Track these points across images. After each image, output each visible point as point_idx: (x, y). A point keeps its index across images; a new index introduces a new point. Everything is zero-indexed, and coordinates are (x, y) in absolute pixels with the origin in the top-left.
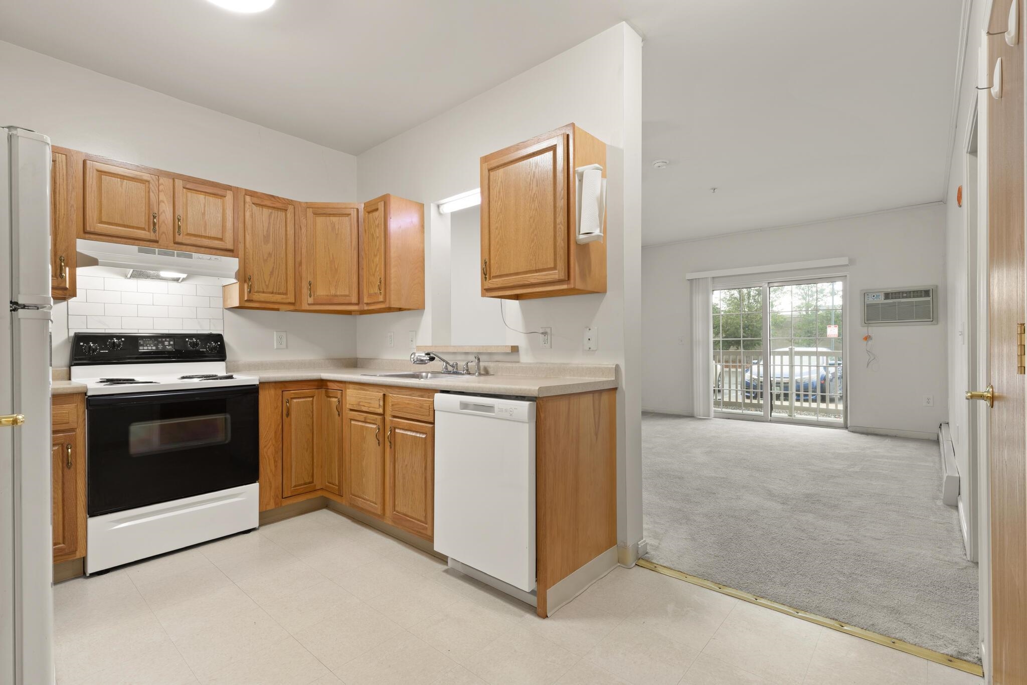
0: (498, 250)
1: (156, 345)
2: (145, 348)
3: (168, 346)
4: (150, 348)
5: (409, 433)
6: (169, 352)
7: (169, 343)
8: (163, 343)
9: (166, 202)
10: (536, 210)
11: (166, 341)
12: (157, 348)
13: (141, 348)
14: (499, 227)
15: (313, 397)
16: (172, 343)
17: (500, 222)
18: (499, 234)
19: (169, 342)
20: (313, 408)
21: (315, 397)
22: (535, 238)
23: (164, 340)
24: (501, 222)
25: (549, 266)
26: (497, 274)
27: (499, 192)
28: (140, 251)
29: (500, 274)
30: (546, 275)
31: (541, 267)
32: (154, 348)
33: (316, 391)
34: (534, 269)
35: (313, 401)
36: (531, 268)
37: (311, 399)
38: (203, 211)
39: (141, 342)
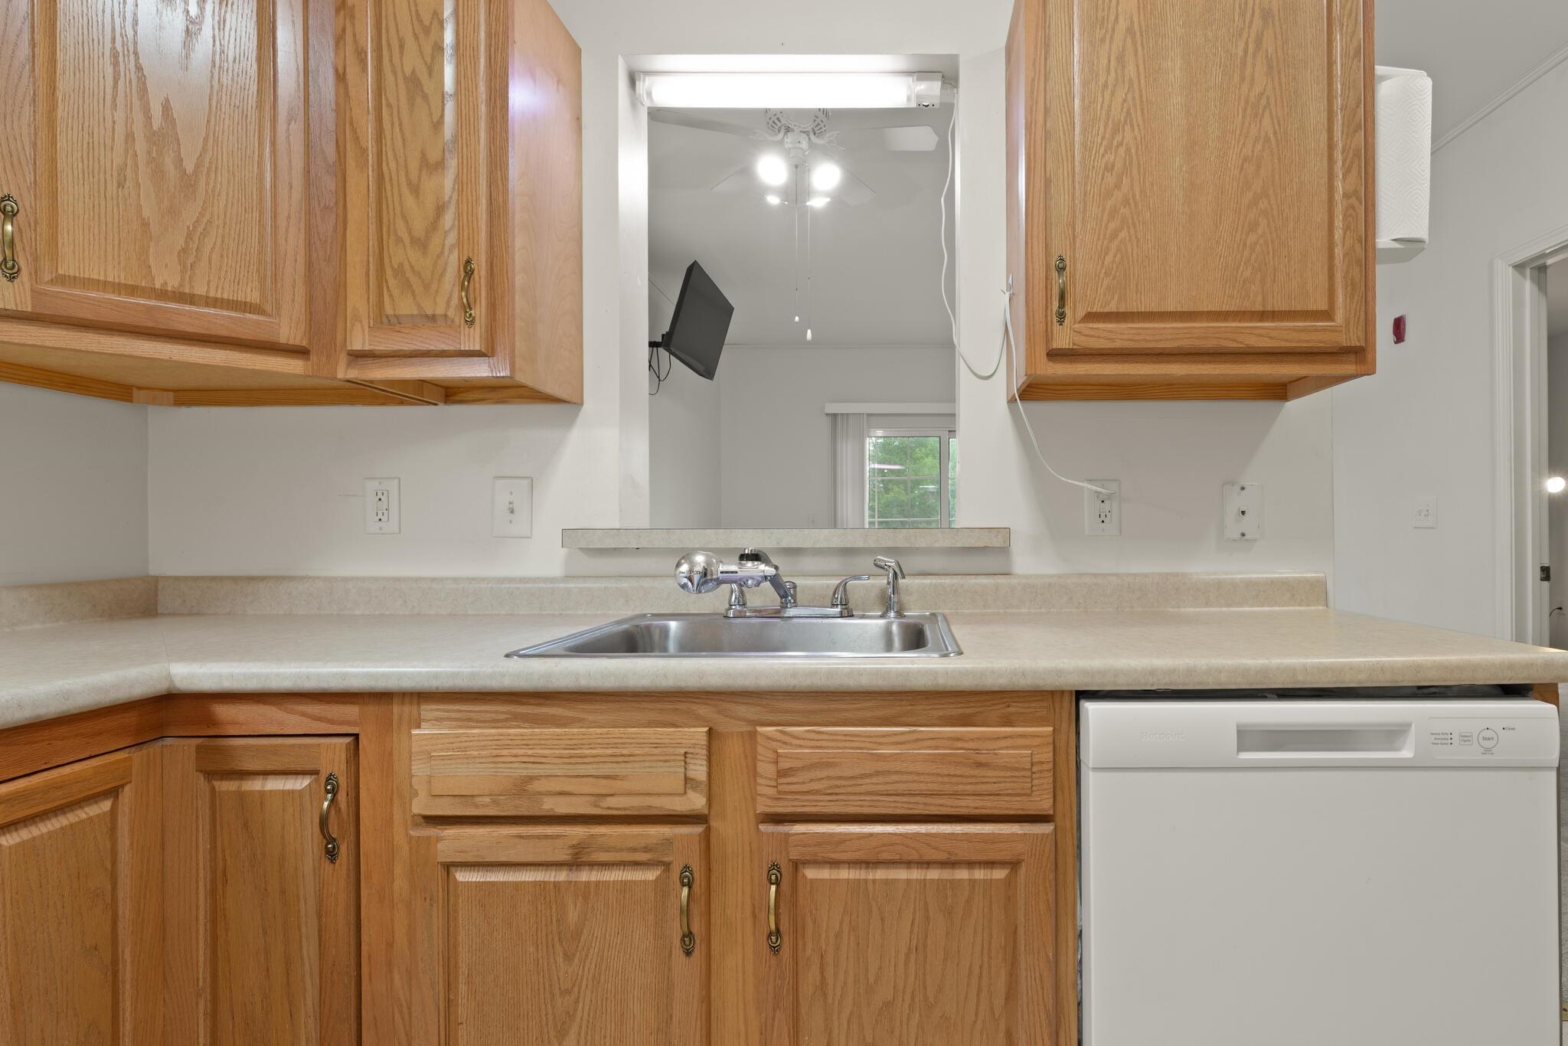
0: (1114, 236)
5: (902, 874)
10: (1267, 140)
14: (1119, 165)
15: (114, 792)
17: (1122, 151)
18: (1118, 186)
20: (114, 853)
21: (127, 794)
22: (1263, 222)
24: (1128, 150)
25: (1312, 307)
26: (1112, 307)
27: (1121, 59)
29: (1122, 309)
30: (1304, 330)
31: (1281, 305)
33: (137, 756)
34: (1258, 307)
35: (114, 811)
36: (1247, 306)
37: (106, 805)
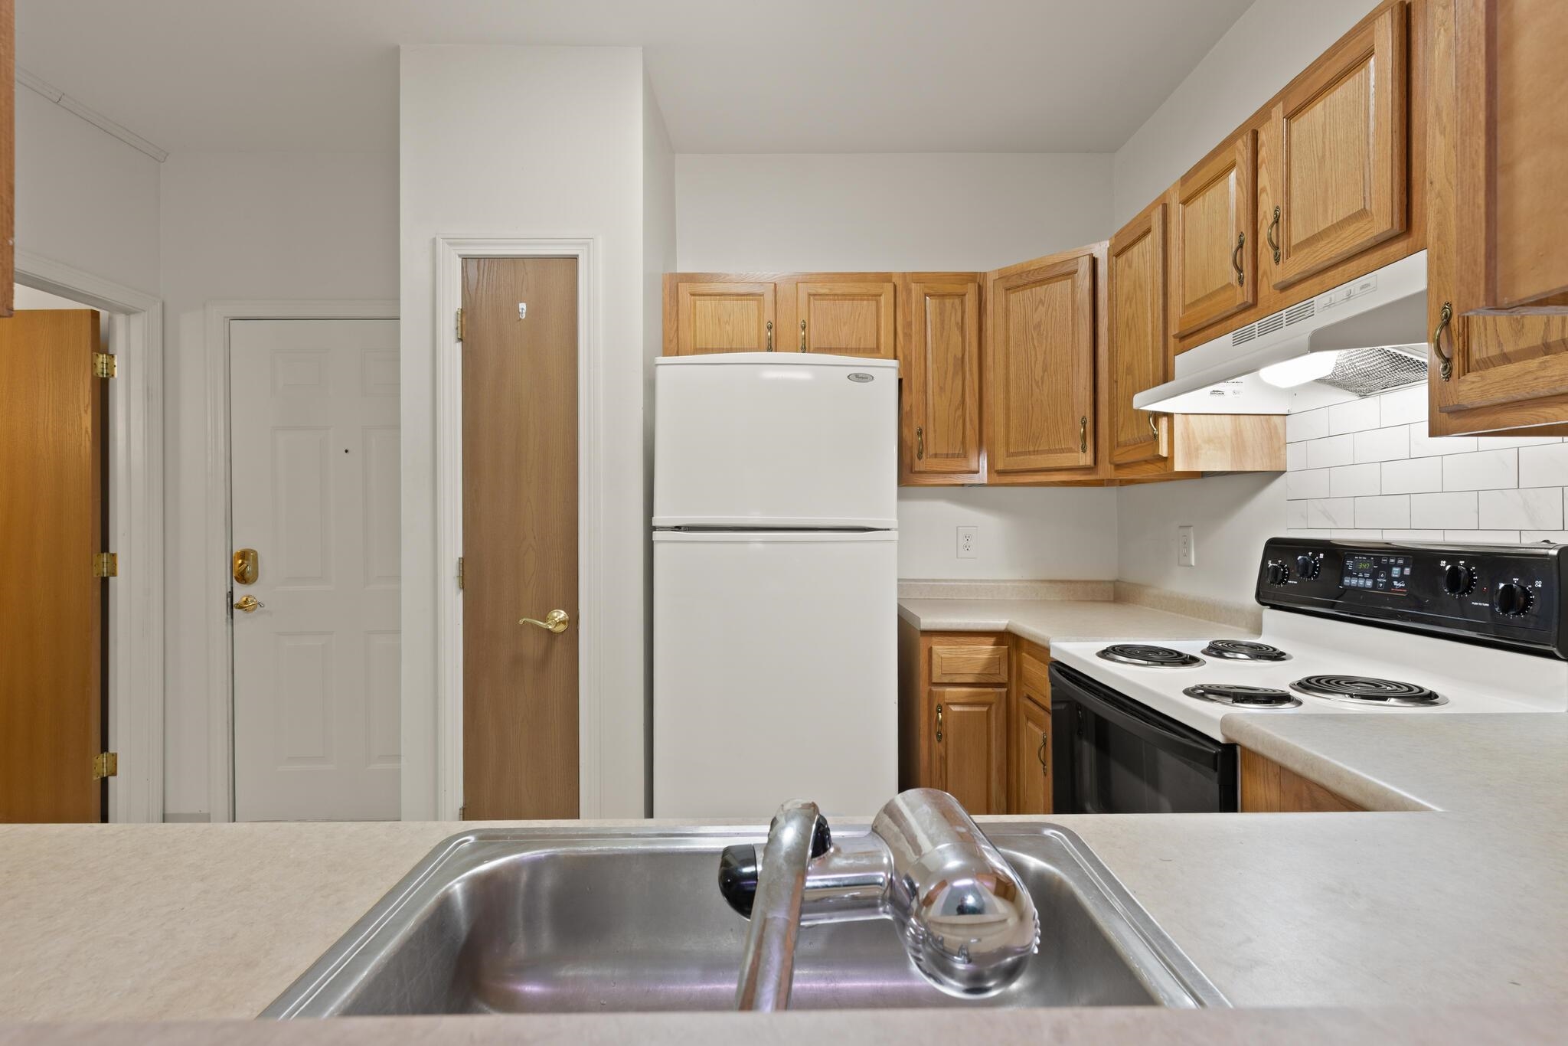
1: (1374, 576)
2: (1354, 582)
3: (1399, 580)
4: (1361, 582)
6: (1396, 601)
7: (1402, 571)
8: (1388, 568)
9: (1268, 188)
11: (1396, 565)
12: (1375, 583)
13: (1347, 581)
16: (1407, 571)
19: (1402, 567)
23: (1392, 561)
28: (1236, 343)
32: (1369, 583)
38: (1320, 154)
39: (1349, 563)
